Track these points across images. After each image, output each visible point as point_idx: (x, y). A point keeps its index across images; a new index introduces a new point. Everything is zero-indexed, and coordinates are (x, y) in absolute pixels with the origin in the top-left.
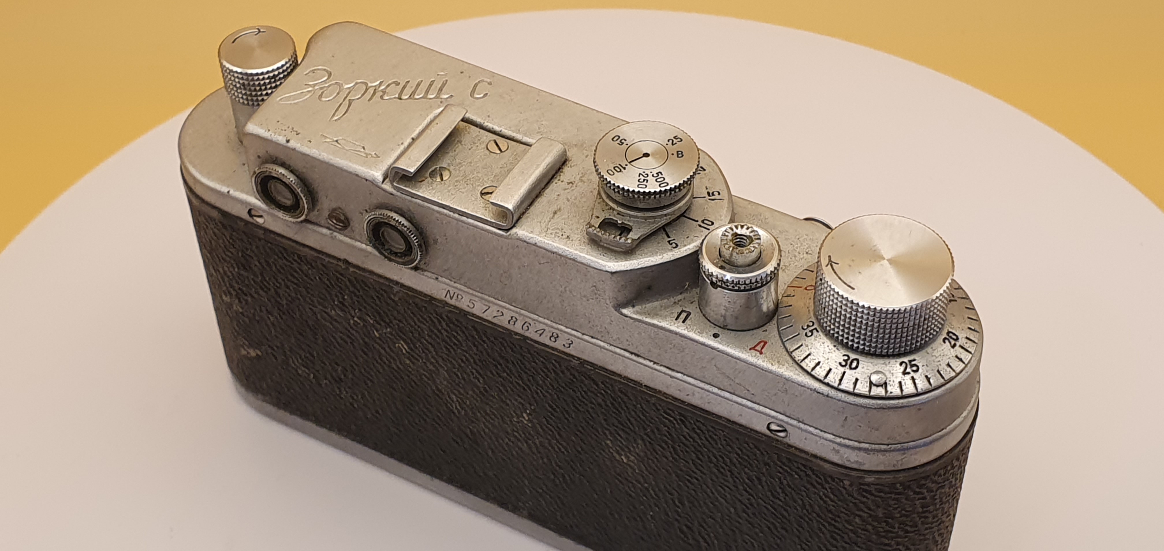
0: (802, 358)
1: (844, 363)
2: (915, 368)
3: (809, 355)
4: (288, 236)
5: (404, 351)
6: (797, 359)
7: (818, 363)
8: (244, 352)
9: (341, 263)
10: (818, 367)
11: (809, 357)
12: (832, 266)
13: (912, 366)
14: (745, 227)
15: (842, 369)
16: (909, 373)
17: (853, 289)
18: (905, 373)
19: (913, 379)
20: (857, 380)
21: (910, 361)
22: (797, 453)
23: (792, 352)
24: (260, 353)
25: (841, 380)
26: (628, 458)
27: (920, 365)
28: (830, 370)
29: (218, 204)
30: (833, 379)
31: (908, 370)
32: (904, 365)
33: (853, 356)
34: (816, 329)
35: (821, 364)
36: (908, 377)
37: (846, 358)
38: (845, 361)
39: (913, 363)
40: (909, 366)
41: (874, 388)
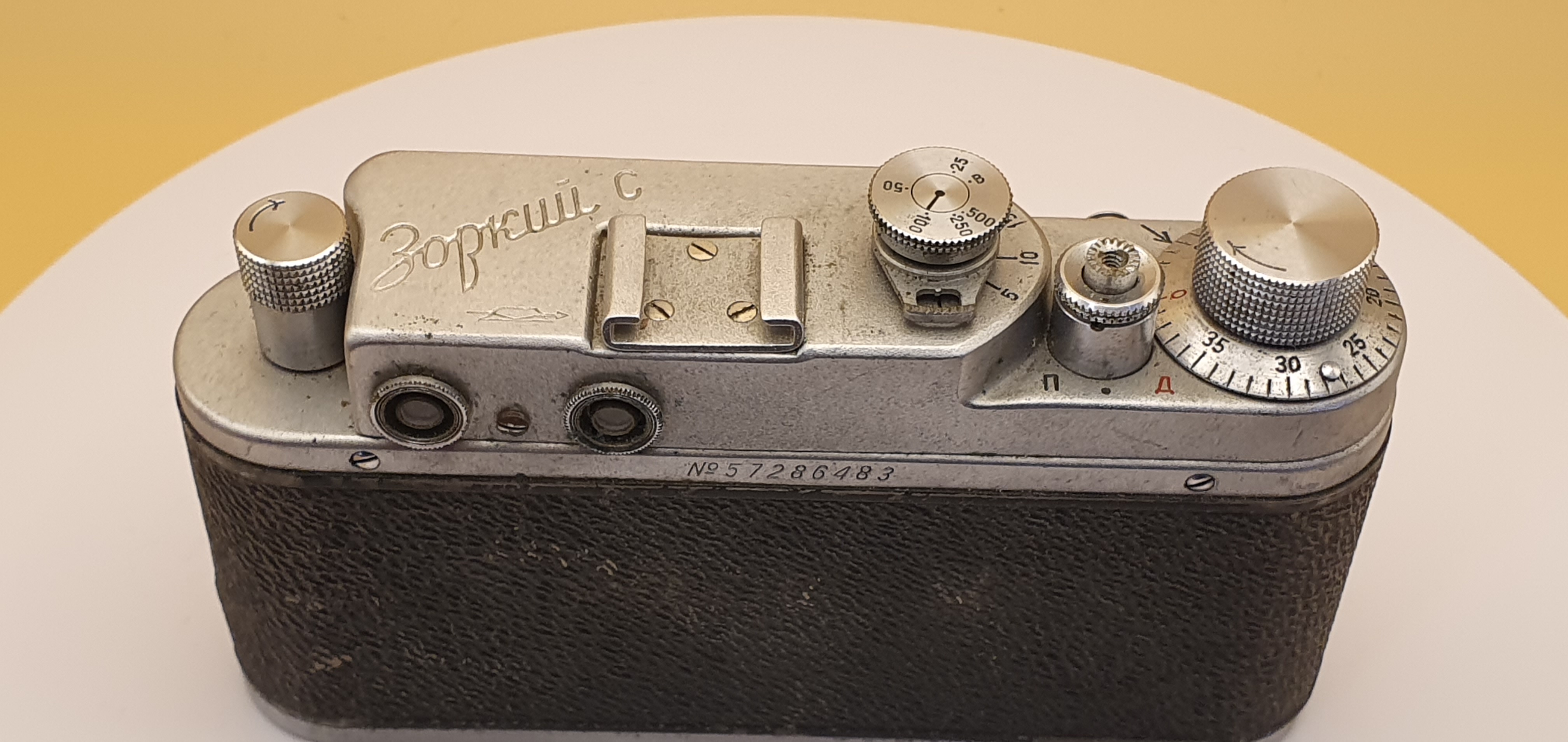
0: (1227, 380)
1: (1281, 368)
2: (1360, 344)
3: (1233, 373)
4: (420, 472)
5: (610, 573)
6: (1221, 383)
7: (1251, 379)
8: (319, 666)
9: (513, 483)
10: (1253, 384)
11: (1235, 375)
12: (1239, 252)
13: (1357, 342)
14: (1108, 241)
15: (1284, 376)
16: (1357, 352)
17: (1284, 270)
18: (1354, 354)
19: (1365, 357)
20: (1307, 382)
21: (1352, 338)
22: (1229, 501)
23: (1208, 378)
24: (348, 658)
25: (1289, 389)
26: (964, 595)
27: (1363, 338)
28: (1270, 381)
29: (295, 465)
30: (1279, 390)
31: (1356, 349)
32: (1347, 344)
33: (1288, 355)
34: (1222, 339)
35: (1255, 378)
36: (1359, 357)
37: (1281, 360)
38: (1282, 364)
39: (1355, 338)
40: (1354, 345)
41: (1330, 385)
